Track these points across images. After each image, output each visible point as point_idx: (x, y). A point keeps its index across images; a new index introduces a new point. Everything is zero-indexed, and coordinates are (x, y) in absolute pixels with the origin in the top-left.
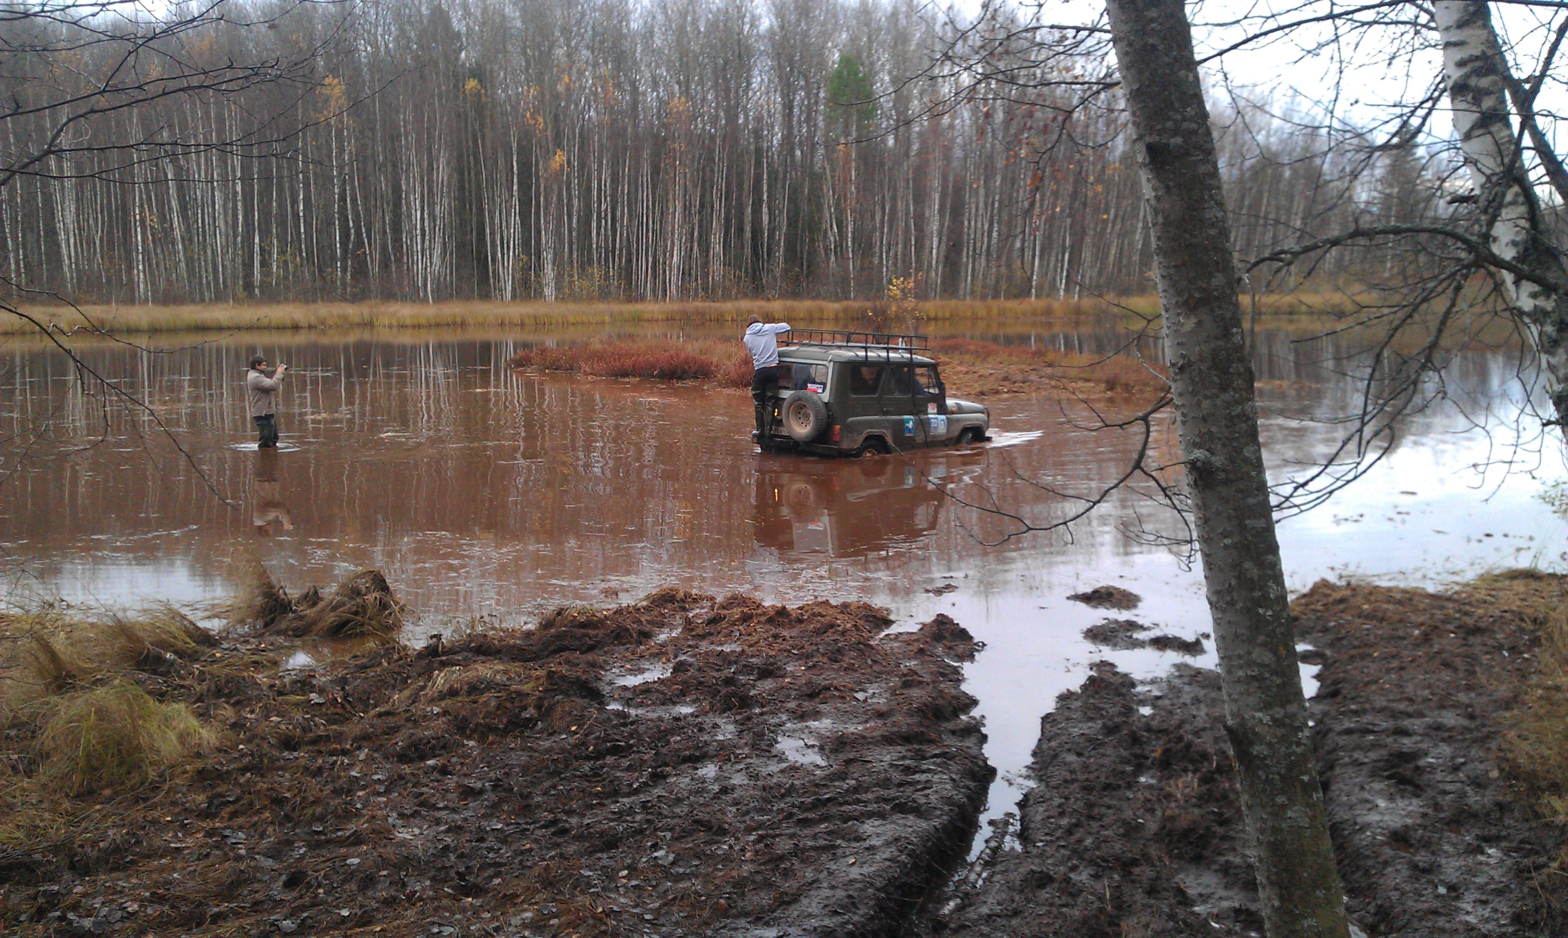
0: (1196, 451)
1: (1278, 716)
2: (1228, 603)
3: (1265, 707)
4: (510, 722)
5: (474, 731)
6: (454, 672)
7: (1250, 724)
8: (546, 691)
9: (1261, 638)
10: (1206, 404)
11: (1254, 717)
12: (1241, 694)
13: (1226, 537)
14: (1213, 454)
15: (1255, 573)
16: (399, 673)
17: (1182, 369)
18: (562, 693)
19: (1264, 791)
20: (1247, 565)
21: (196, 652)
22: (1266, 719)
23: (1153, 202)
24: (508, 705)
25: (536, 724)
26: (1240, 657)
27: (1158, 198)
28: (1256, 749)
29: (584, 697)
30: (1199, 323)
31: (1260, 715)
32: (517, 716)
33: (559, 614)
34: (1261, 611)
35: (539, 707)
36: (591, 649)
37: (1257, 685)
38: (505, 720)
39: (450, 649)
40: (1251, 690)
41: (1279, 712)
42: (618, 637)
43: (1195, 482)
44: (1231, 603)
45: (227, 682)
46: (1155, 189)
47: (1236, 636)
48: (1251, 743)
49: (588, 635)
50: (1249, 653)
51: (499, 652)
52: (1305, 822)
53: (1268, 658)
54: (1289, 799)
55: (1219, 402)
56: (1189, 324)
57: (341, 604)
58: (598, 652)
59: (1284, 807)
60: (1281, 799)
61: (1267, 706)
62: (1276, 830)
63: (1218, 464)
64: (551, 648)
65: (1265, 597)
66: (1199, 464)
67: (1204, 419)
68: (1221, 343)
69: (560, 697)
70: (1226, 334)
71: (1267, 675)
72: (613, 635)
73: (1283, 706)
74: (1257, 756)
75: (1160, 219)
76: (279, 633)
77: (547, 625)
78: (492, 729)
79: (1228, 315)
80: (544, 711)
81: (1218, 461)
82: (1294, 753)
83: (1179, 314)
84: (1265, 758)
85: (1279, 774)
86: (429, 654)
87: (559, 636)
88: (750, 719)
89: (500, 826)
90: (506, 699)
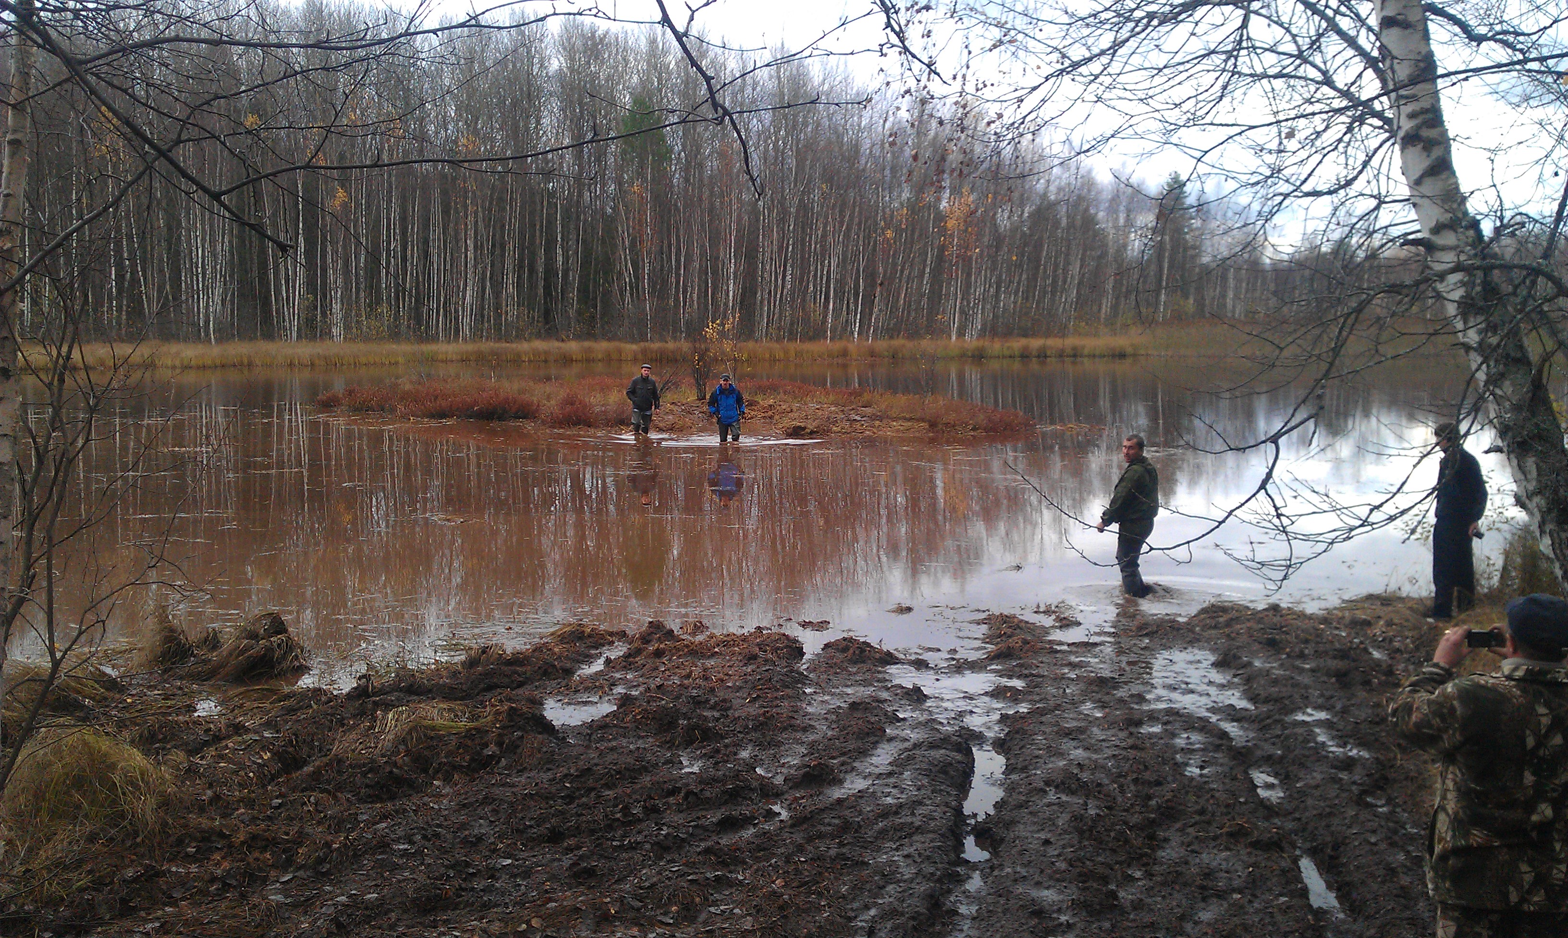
4: (472, 760)
5: (437, 771)
8: (503, 728)
18: (519, 729)
24: (469, 743)
25: (498, 762)
32: (479, 753)
33: (484, 652)
35: (500, 744)
36: (521, 685)
38: (467, 758)
39: (380, 690)
42: (546, 673)
49: (516, 672)
51: (430, 691)
57: (246, 649)
58: (529, 687)
64: (482, 686)
69: (519, 733)
72: (541, 671)
76: (181, 678)
80: (506, 748)
86: (359, 696)
87: (487, 674)
88: (718, 751)
89: (509, 861)
90: (465, 736)
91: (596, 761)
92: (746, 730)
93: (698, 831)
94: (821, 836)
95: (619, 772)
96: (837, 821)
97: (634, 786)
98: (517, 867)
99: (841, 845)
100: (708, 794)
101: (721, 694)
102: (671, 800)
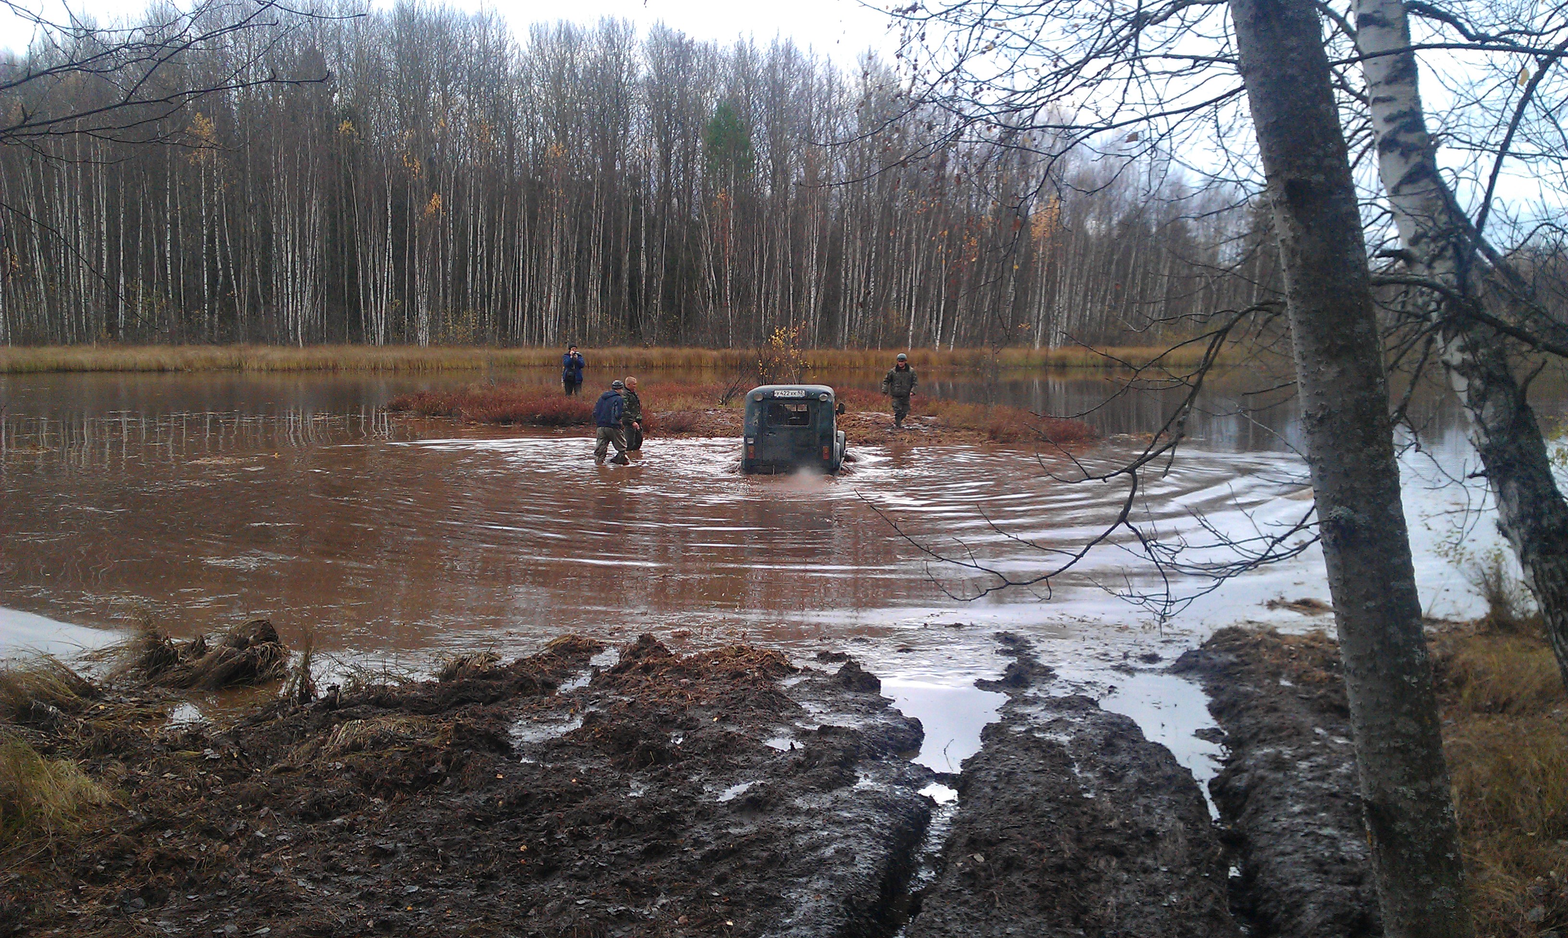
0: (1336, 508)
1: (1423, 790)
2: (1370, 670)
3: (1409, 781)
4: (417, 778)
5: (379, 788)
6: (356, 726)
7: (1392, 798)
8: (453, 745)
9: (1406, 707)
10: (1348, 459)
11: (1396, 792)
12: (1382, 766)
13: (1368, 599)
14: (1356, 512)
15: (1400, 638)
16: (295, 727)
17: (1321, 421)
18: (471, 747)
19: (1407, 870)
20: (1392, 629)
21: (79, 705)
22: (1411, 793)
23: (1290, 242)
24: (415, 760)
26: (1381, 727)
27: (1296, 239)
28: (1399, 826)
29: (493, 751)
30: (1342, 373)
31: (1404, 789)
32: (424, 772)
33: (461, 664)
34: (1406, 678)
35: (447, 762)
36: (495, 700)
37: (1401, 756)
38: (412, 776)
39: (348, 702)
40: (1394, 763)
41: (1423, 786)
42: (522, 687)
43: (1335, 540)
44: (1373, 670)
45: (115, 737)
46: (1292, 229)
47: (1378, 705)
48: (1393, 820)
49: (491, 686)
50: (1392, 723)
51: (399, 704)
52: (1450, 904)
53: (1412, 727)
54: (1434, 879)
55: (1362, 456)
56: (1330, 372)
57: (229, 655)
58: (502, 703)
59: (1428, 887)
60: (1425, 880)
61: (1411, 779)
62: (1420, 913)
63: (1361, 522)
65: (1411, 663)
66: (1342, 522)
67: (1346, 474)
68: (1363, 393)
69: (469, 752)
70: (1370, 384)
71: (1412, 747)
72: (517, 686)
73: (1428, 779)
74: (1400, 833)
75: (1299, 261)
76: (163, 685)
77: (447, 676)
78: (398, 785)
79: (1373, 364)
80: (455, 767)
81: (1361, 519)
82: (1440, 828)
83: (1319, 363)
84: (1408, 836)
85: (1423, 851)
86: (326, 707)
87: (461, 687)
88: (667, 774)
89: (416, 888)
90: (413, 754)
92: (704, 752)
93: (622, 860)
95: (559, 796)
97: (570, 811)
98: (423, 895)
100: (640, 820)
101: (690, 713)
102: (603, 827)
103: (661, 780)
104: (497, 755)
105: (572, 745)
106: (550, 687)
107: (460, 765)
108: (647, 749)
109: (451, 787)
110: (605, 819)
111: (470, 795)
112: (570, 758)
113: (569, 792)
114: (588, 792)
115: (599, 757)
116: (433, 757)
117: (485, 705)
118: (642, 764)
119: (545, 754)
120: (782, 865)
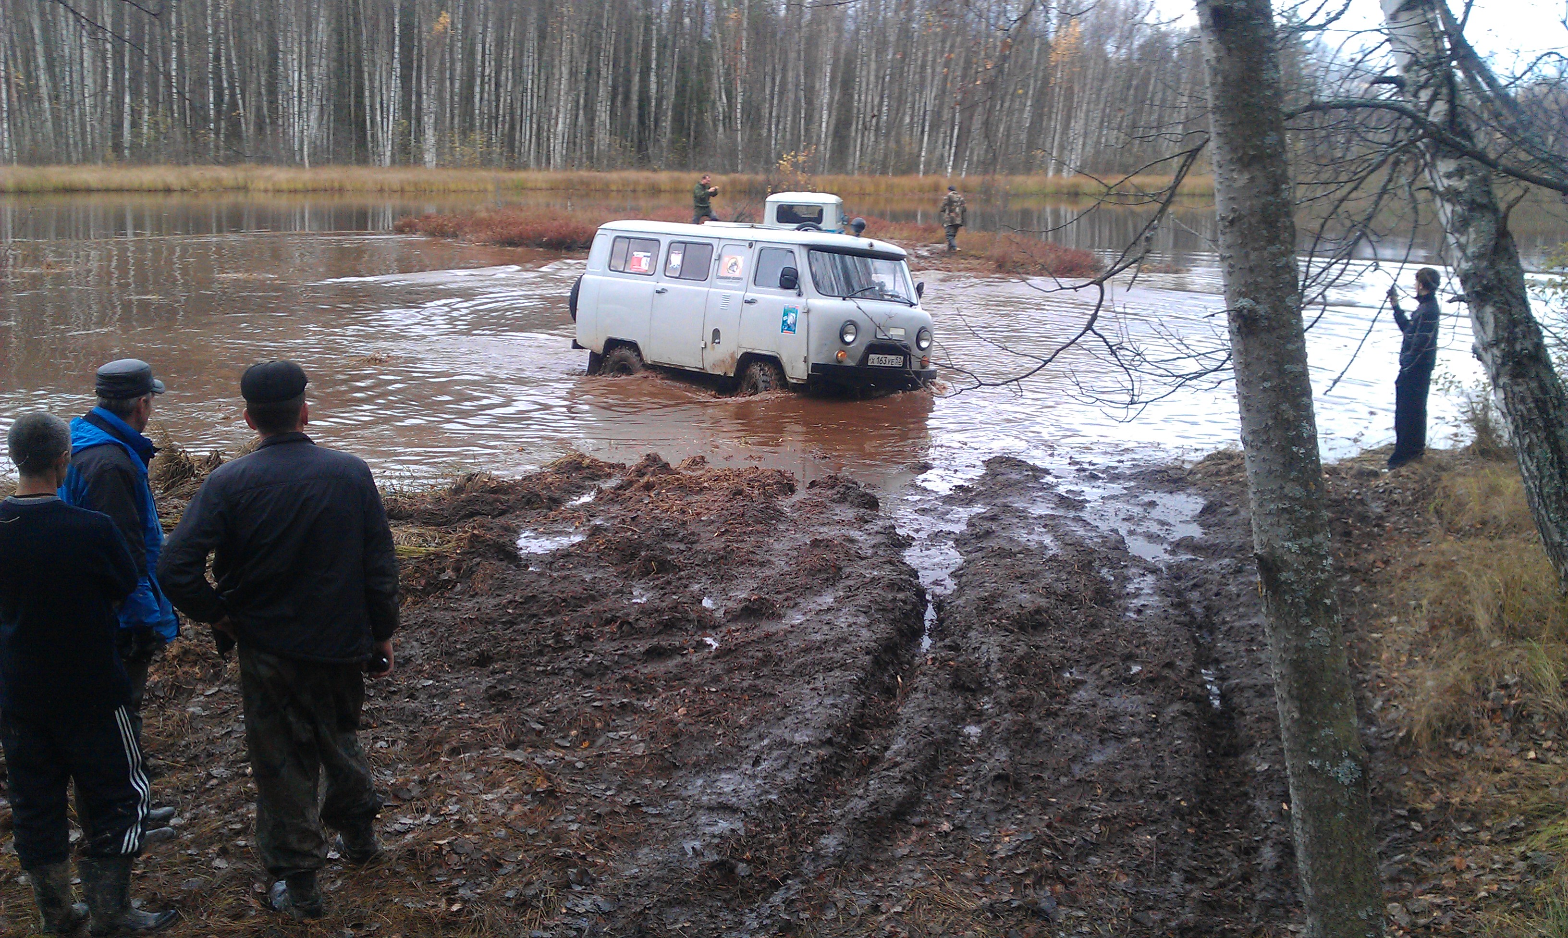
0: (1241, 300)
1: (1306, 545)
2: (1264, 442)
3: (1294, 537)
4: (428, 584)
7: (1279, 552)
8: (463, 553)
9: (1294, 474)
10: (1253, 256)
11: (1283, 547)
12: (1271, 525)
13: (1265, 380)
14: (1258, 303)
15: (1290, 414)
17: (1232, 222)
18: (480, 555)
19: (1289, 613)
20: (1285, 406)
22: (1295, 548)
23: (1213, 62)
24: (427, 567)
25: (454, 586)
26: (1272, 492)
27: (1219, 60)
28: (1283, 576)
29: (501, 560)
30: (1252, 179)
31: (1290, 544)
32: (436, 578)
33: (469, 479)
34: (1295, 449)
35: (457, 570)
36: (502, 513)
37: (1287, 516)
38: (423, 582)
40: (1282, 522)
41: (1306, 542)
42: (529, 502)
43: (1239, 329)
44: (1267, 442)
46: (1216, 50)
47: (1270, 472)
48: (1279, 570)
49: (497, 500)
50: (1282, 488)
51: (411, 516)
52: (1326, 641)
53: (1297, 491)
54: (1312, 621)
55: (1266, 254)
56: (1242, 179)
58: (510, 516)
59: (1307, 628)
60: (1306, 621)
61: (1296, 536)
62: (1299, 649)
63: (1262, 312)
64: (462, 513)
65: (1299, 436)
66: (1245, 311)
67: (1251, 270)
68: (1270, 198)
69: (478, 560)
70: (1276, 190)
71: (1297, 508)
72: (524, 500)
73: (1310, 536)
74: (1284, 582)
75: (1220, 79)
76: (180, 497)
77: (458, 490)
78: (411, 591)
79: (1279, 172)
80: (464, 573)
81: (1261, 309)
82: (1319, 578)
83: (1233, 170)
84: (1292, 583)
85: (1304, 597)
87: (470, 501)
88: (669, 583)
89: (431, 682)
90: (424, 561)
91: (545, 589)
92: (704, 564)
93: (622, 659)
94: (741, 668)
95: (564, 600)
96: (760, 655)
97: (574, 614)
98: (436, 688)
99: (757, 677)
100: (641, 624)
101: (691, 528)
102: (607, 629)
103: (662, 589)
104: (505, 563)
105: (578, 555)
106: (555, 502)
107: (471, 572)
108: (650, 559)
109: (462, 593)
110: (608, 622)
111: (480, 600)
112: (575, 568)
113: (575, 598)
114: (593, 599)
115: (603, 567)
116: (443, 564)
117: (493, 518)
118: (645, 573)
119: (552, 563)
120: (776, 664)
